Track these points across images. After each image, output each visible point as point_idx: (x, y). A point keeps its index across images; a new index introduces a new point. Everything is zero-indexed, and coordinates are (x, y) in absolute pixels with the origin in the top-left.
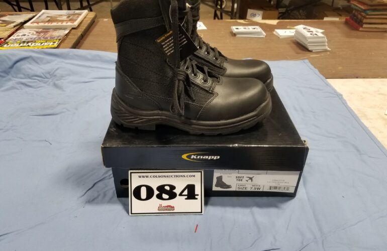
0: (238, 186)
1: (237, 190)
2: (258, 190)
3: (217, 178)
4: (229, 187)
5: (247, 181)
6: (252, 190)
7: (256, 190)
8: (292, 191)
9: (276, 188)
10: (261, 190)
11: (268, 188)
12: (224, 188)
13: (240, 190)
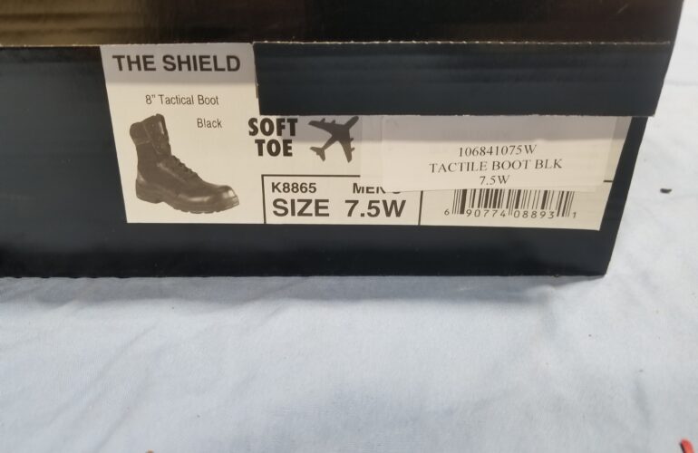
0: (271, 196)
1: (273, 220)
2: (393, 220)
3: (137, 131)
4: (218, 197)
5: (320, 153)
6: (356, 220)
7: (382, 220)
8: (588, 218)
9: (492, 199)
10: (408, 219)
11: (449, 201)
12: (196, 208)
13: (289, 220)
